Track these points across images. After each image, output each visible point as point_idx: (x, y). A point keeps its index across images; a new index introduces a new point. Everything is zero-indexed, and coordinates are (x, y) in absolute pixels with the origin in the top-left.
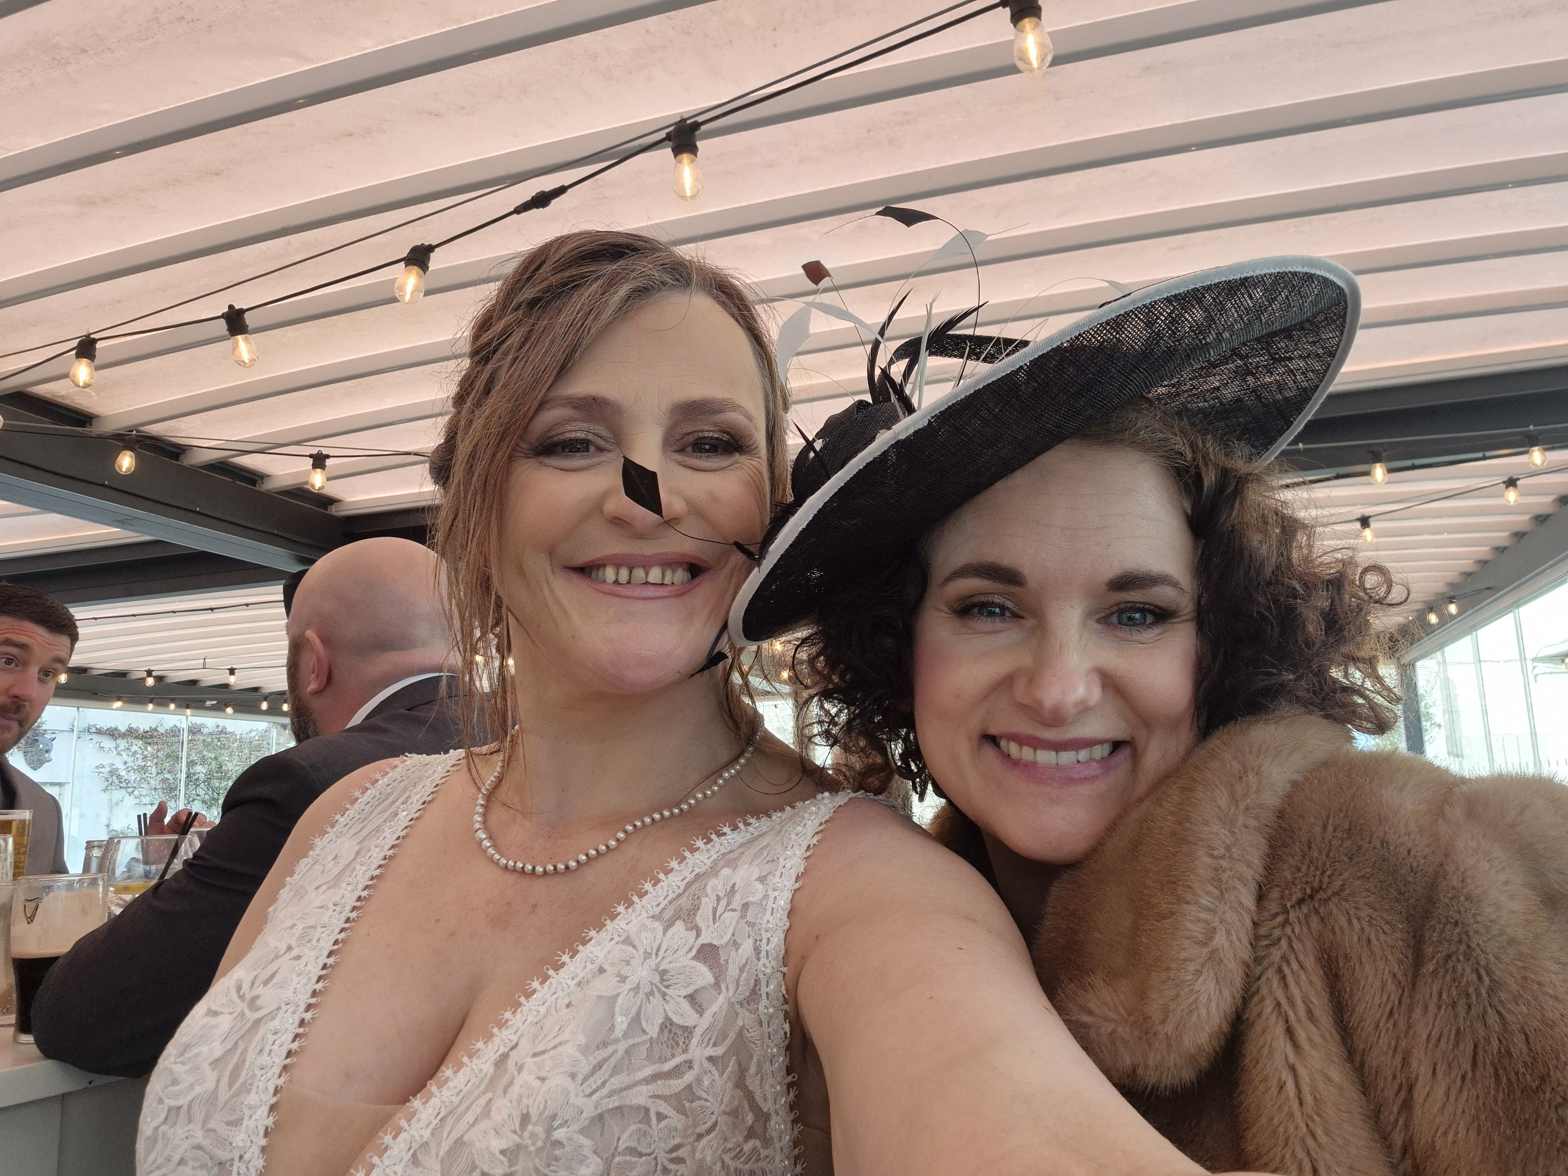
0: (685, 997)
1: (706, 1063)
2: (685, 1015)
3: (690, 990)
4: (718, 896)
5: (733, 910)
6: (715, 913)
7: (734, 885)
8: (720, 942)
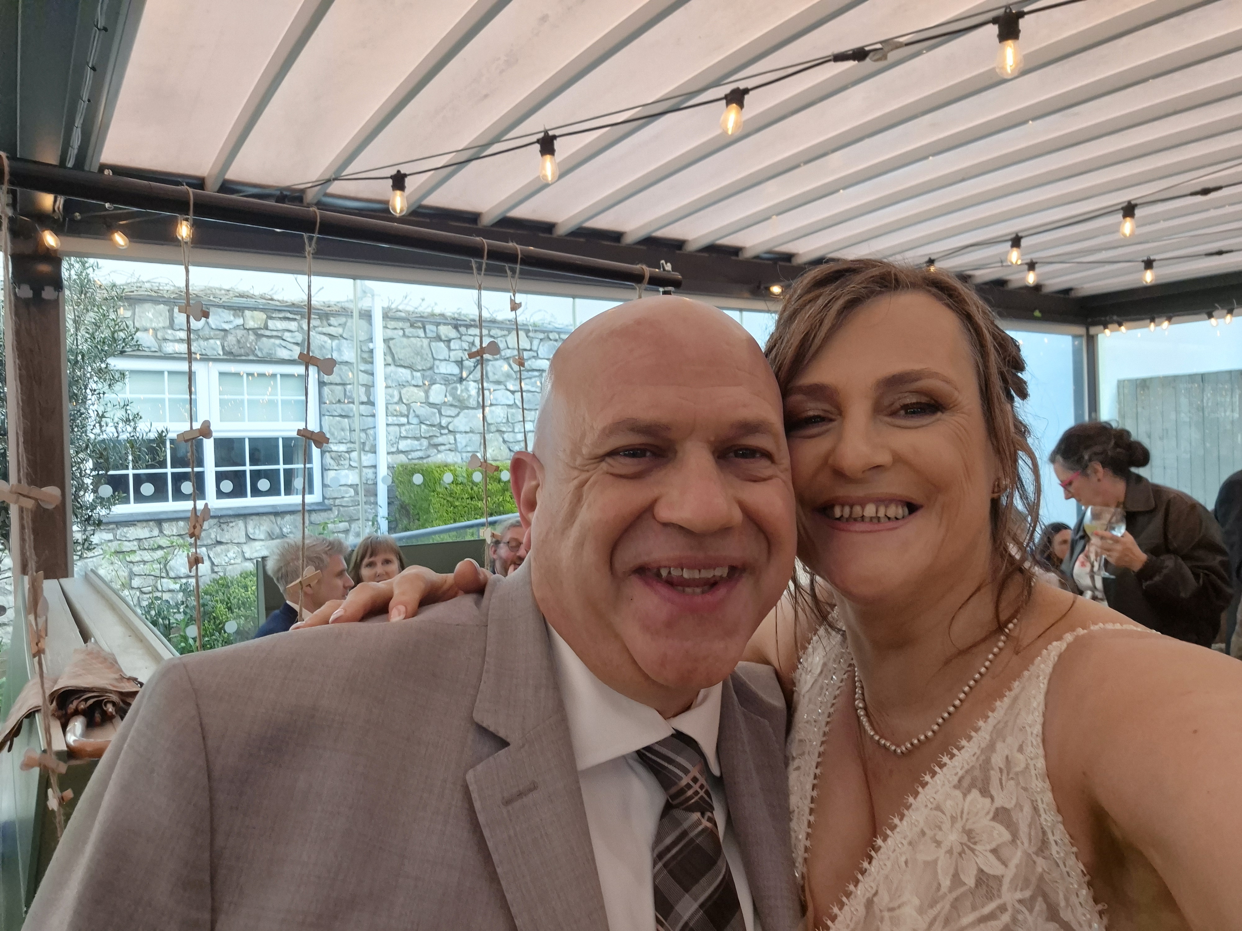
0: (991, 851)
1: (1017, 906)
2: (993, 867)
3: (993, 845)
4: (1000, 768)
5: (1012, 779)
6: (1001, 783)
7: (1007, 757)
8: (1010, 806)
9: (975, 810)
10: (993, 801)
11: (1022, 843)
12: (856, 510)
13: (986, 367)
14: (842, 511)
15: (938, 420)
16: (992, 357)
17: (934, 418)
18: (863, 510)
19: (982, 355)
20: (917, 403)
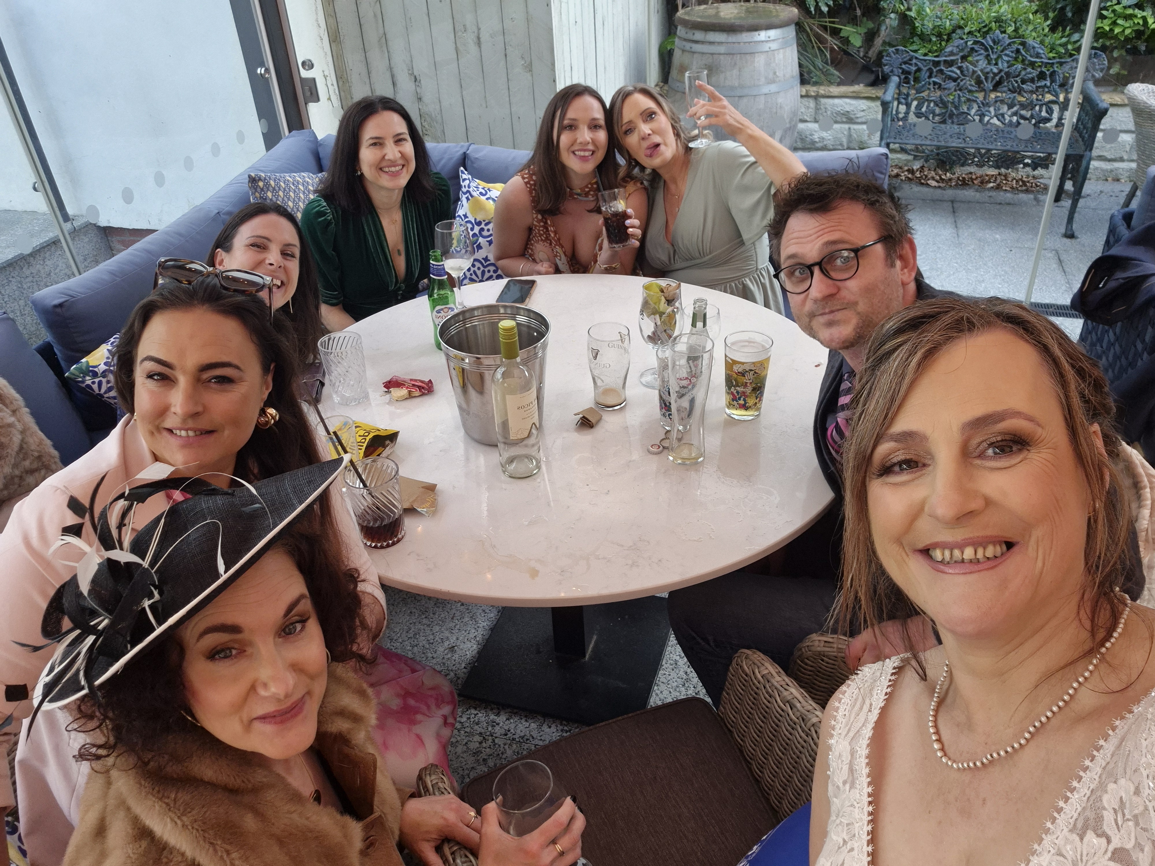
4: (1114, 809)
5: (1128, 820)
6: (1117, 824)
7: (1121, 798)
8: (1129, 846)
9: (1093, 851)
10: (1109, 841)
12: (957, 553)
13: (1067, 397)
14: (943, 555)
15: (1025, 459)
16: (1073, 386)
17: (1021, 457)
18: (963, 553)
19: (1062, 385)
20: (1002, 441)
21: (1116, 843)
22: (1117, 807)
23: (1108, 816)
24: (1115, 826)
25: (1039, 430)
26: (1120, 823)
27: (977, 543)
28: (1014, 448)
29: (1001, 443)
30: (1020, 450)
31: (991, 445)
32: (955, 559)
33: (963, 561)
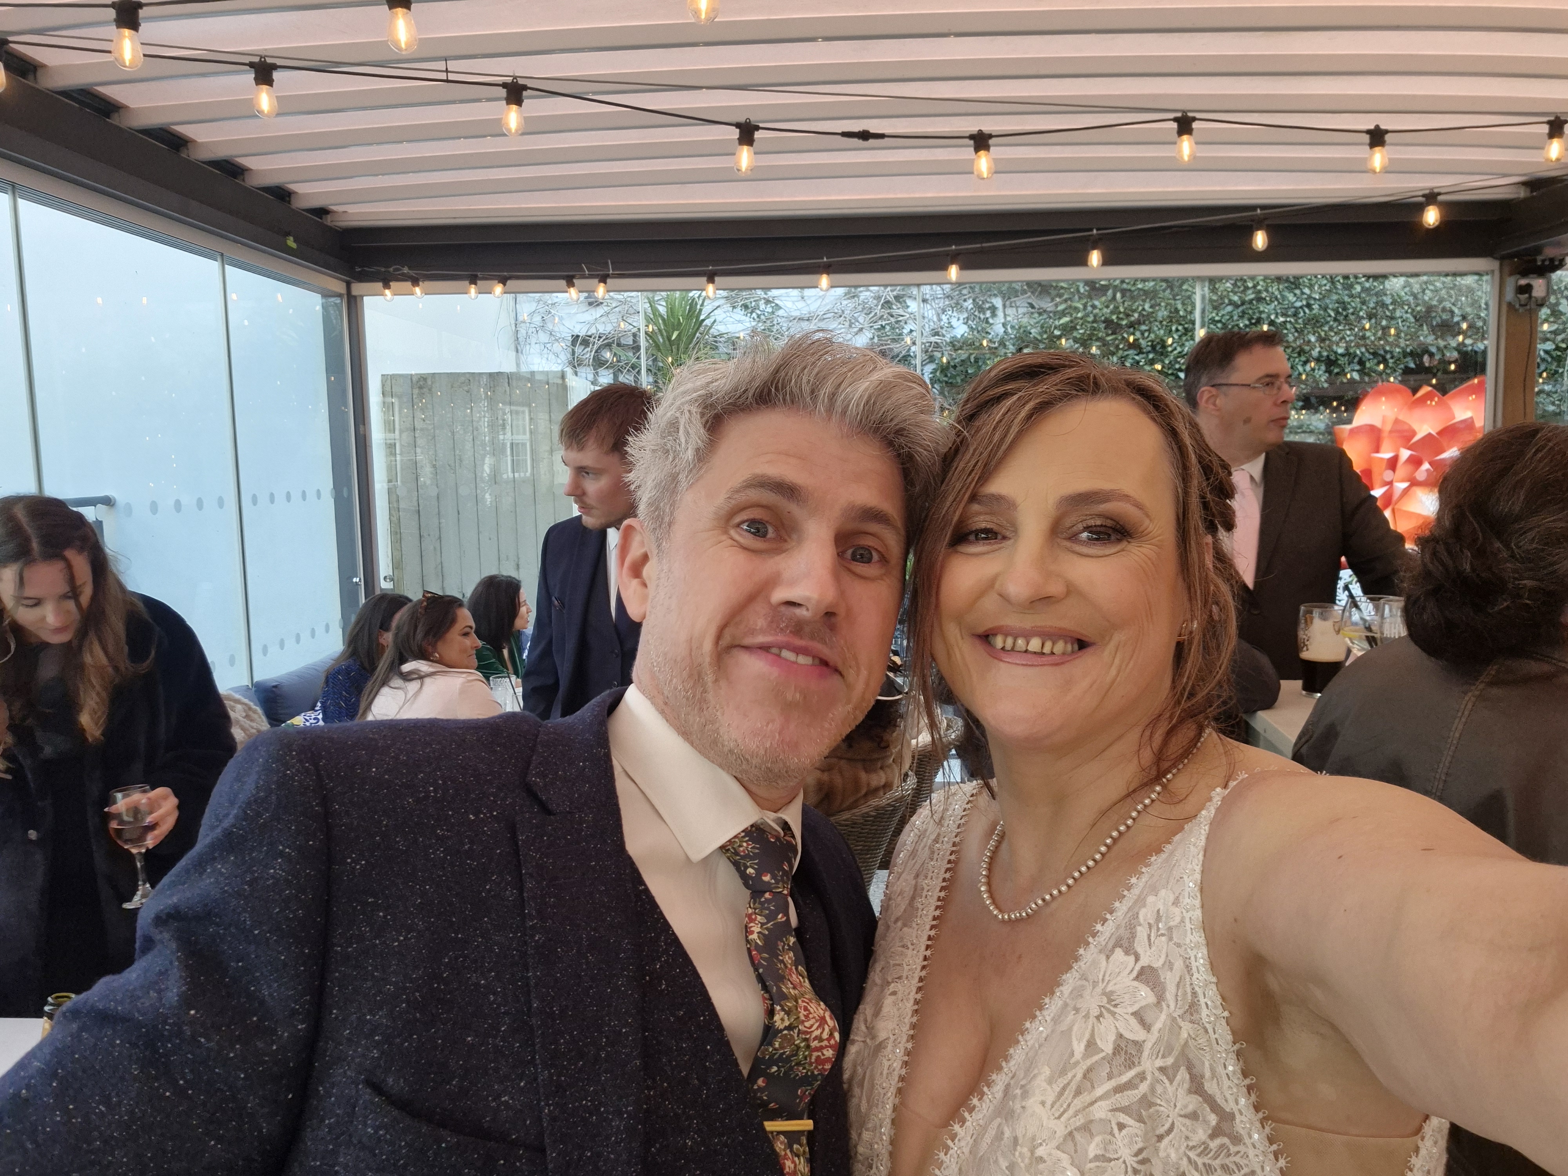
0: (1132, 1014)
4: (1149, 923)
5: (1163, 935)
6: (1149, 940)
7: (1158, 911)
8: (1157, 964)
9: (1117, 970)
10: (1137, 959)
11: (1168, 1006)
12: (1020, 642)
13: (1186, 493)
14: (1004, 642)
15: (1123, 550)
16: (1195, 482)
17: (1119, 547)
18: (1028, 644)
19: (1183, 479)
20: (1102, 526)
21: (1144, 961)
22: (1151, 922)
23: (1142, 932)
24: (1147, 943)
25: (1147, 522)
26: (1152, 939)
27: (1047, 635)
28: (1113, 537)
29: (1098, 529)
30: (1119, 541)
31: (1087, 528)
32: (1017, 649)
33: (1026, 651)
